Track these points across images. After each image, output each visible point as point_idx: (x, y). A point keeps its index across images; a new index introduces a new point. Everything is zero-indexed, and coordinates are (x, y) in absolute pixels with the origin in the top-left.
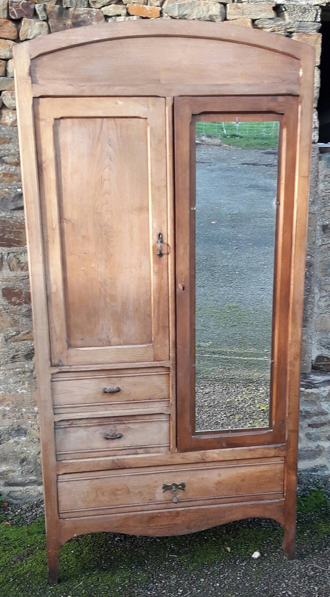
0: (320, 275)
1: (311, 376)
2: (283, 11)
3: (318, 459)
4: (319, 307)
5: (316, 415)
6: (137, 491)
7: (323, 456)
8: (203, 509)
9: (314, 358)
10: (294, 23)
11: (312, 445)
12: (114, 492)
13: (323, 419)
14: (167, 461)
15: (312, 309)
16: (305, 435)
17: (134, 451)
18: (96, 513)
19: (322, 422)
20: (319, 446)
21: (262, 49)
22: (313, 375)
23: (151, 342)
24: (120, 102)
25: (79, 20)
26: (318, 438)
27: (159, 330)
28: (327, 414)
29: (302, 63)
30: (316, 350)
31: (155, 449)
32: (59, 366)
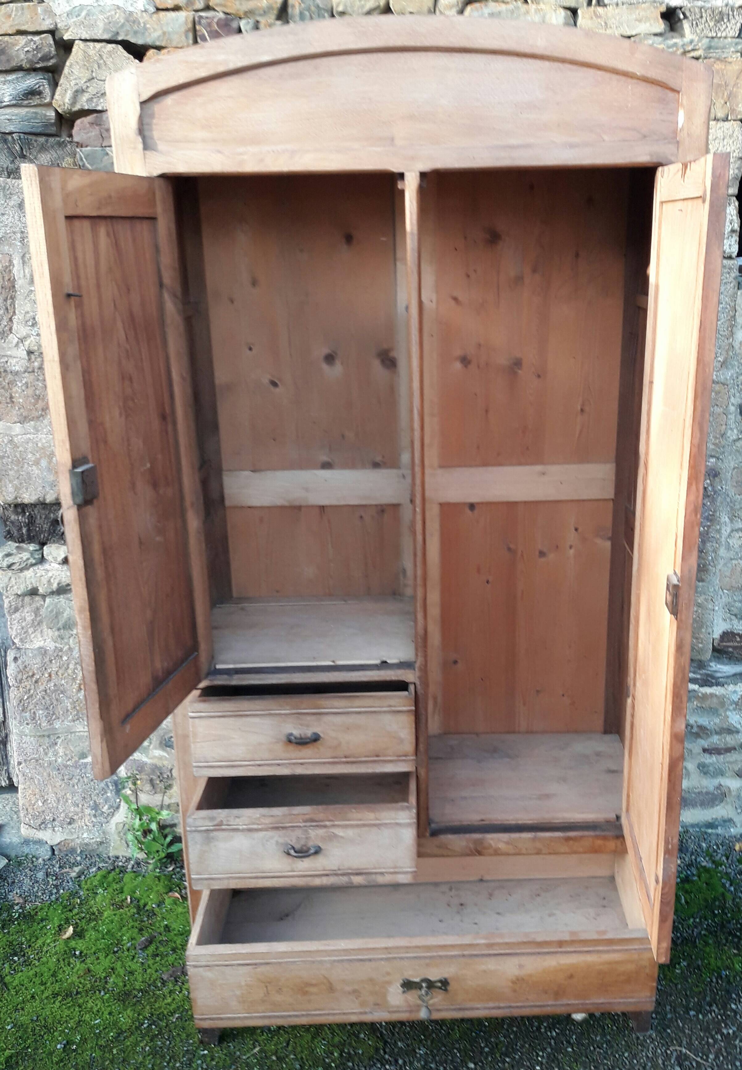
0: (732, 492)
1: (711, 664)
2: (680, 20)
3: (718, 807)
4: (728, 548)
5: (717, 733)
7: (727, 803)
9: (717, 635)
10: (700, 40)
11: (709, 784)
13: (730, 740)
15: (715, 551)
16: (696, 765)
19: (729, 746)
20: (721, 785)
21: (599, 73)
22: (715, 661)
26: (722, 773)
28: (738, 732)
29: (683, 99)
30: (721, 621)
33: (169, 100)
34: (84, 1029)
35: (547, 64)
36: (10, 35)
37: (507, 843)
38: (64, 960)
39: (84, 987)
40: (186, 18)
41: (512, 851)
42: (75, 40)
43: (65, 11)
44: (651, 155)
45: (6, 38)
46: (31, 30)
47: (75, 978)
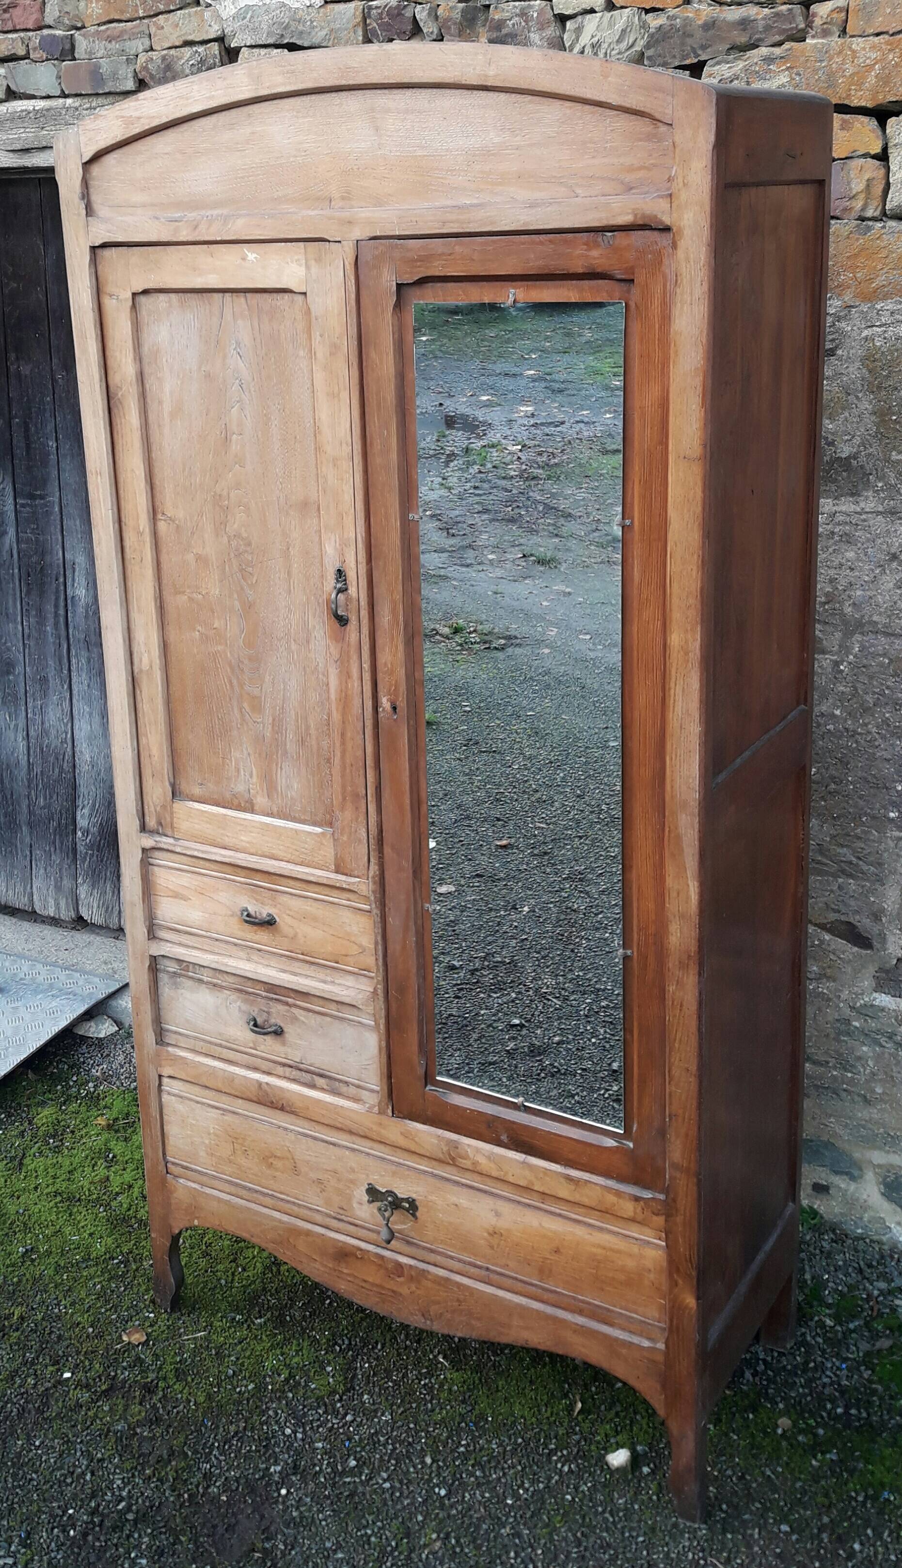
6: (313, 1175)
8: (459, 1285)
12: (268, 1158)
14: (371, 1129)
17: (307, 1077)
18: (233, 1189)
23: (331, 825)
24: (251, 254)
25: (505, 31)
27: (344, 799)
29: (676, 135)
31: (352, 1090)
32: (158, 833)
33: (110, 159)
34: (57, 1241)
35: (503, 96)
36: (176, 47)
37: (489, 1158)
38: (93, 1159)
39: (90, 1195)
40: (356, 9)
41: (495, 1173)
42: (241, 47)
43: (231, 14)
44: (636, 215)
45: (172, 52)
46: (197, 40)
47: (86, 1183)
